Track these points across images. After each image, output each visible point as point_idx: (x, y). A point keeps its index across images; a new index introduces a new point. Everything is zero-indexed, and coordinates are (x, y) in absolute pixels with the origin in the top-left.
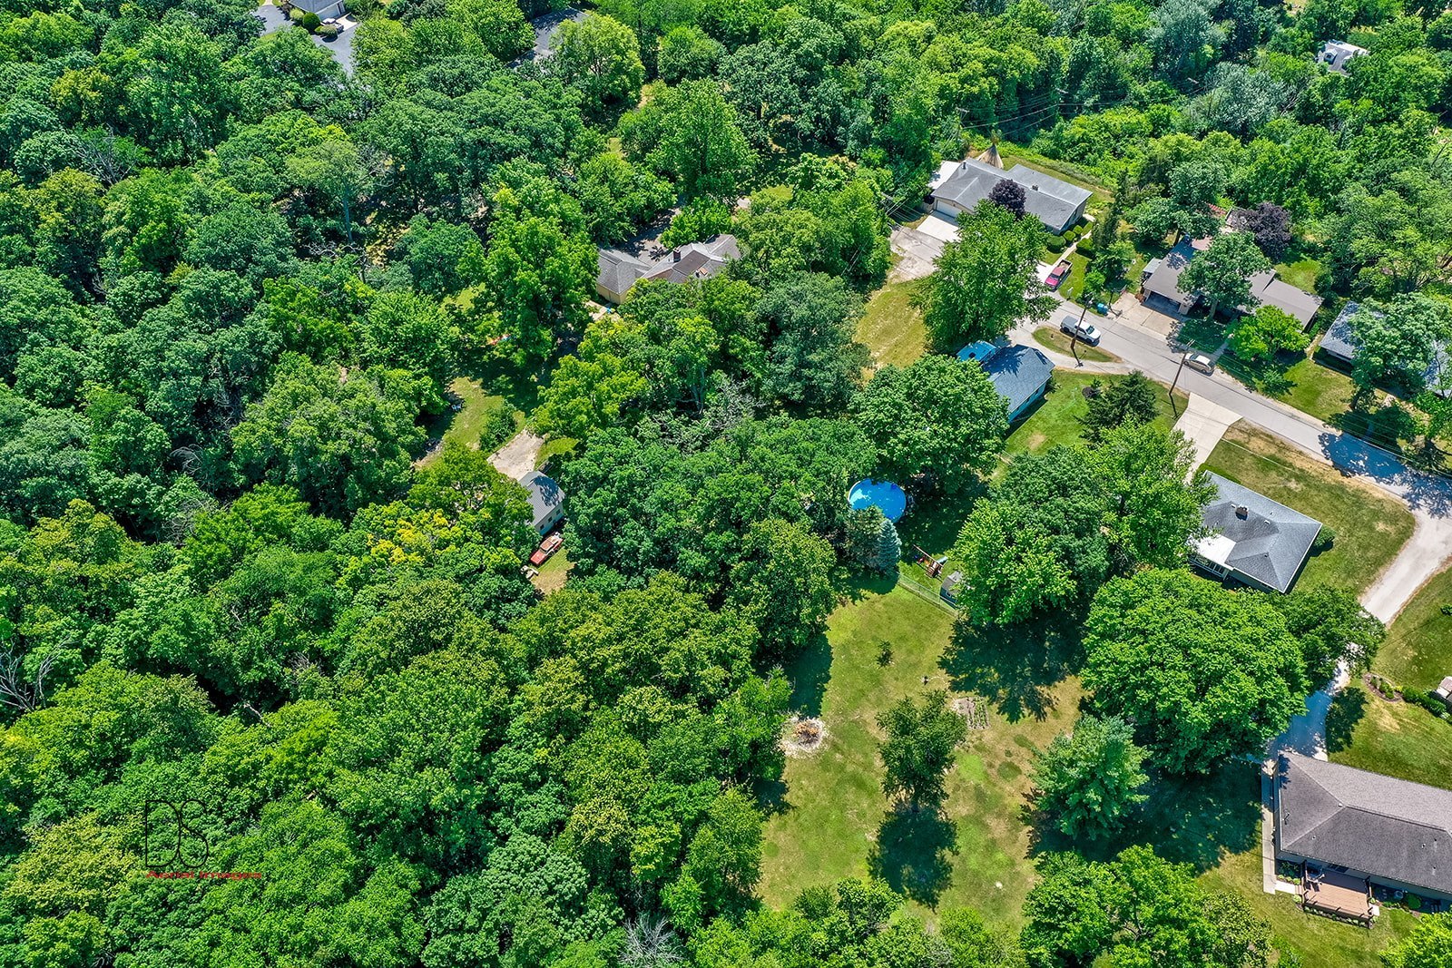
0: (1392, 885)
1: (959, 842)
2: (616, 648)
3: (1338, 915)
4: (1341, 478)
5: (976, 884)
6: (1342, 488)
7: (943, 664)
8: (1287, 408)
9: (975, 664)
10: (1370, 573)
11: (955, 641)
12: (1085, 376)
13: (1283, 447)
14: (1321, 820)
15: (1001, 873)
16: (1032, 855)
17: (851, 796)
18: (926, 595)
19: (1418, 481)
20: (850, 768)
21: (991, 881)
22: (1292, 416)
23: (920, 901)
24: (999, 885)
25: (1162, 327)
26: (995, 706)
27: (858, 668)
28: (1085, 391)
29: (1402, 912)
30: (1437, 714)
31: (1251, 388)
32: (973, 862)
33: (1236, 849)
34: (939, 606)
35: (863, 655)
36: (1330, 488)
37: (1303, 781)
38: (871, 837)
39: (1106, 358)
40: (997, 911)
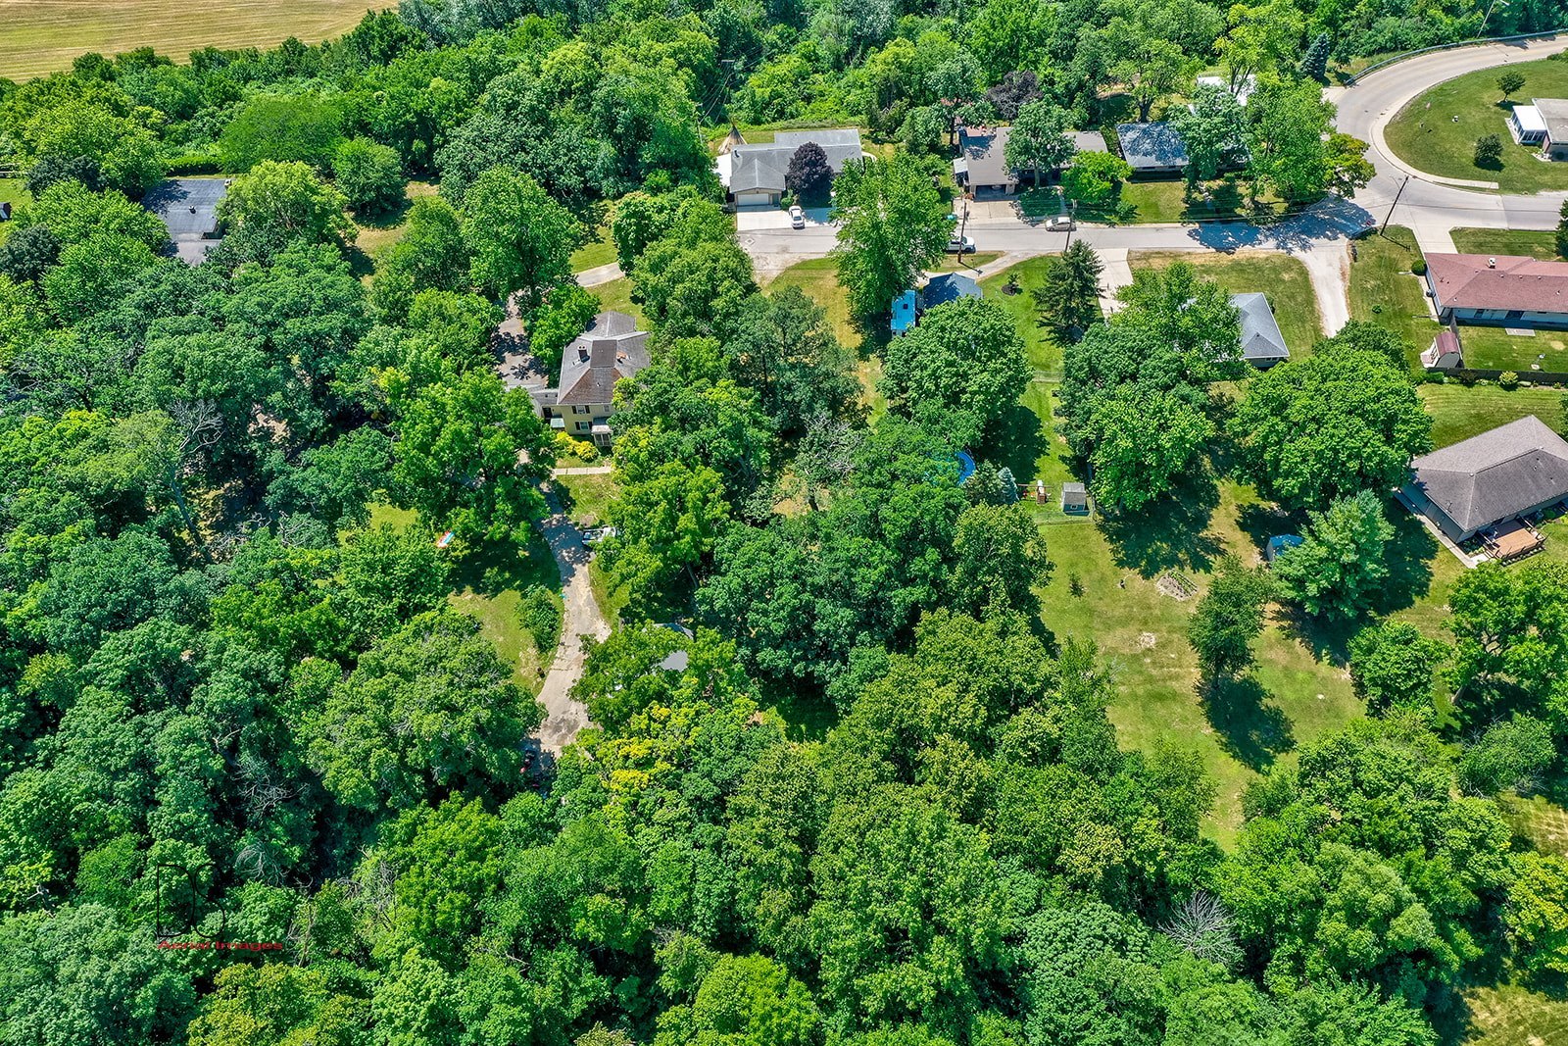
0: (1530, 512)
1: (1265, 686)
2: (970, 698)
3: (1524, 553)
4: (1230, 257)
5: (1309, 709)
6: (1237, 263)
7: (1121, 563)
8: (1147, 225)
9: (1143, 548)
10: (1312, 312)
11: (1112, 541)
12: (994, 278)
13: (1175, 256)
14: (1470, 494)
15: (1312, 687)
16: (1318, 658)
17: (1163, 712)
18: (1054, 519)
19: (1273, 232)
20: (1140, 691)
21: (1313, 699)
22: (1157, 230)
23: (1283, 751)
24: (1321, 697)
25: (1006, 213)
26: (1188, 569)
27: (1064, 611)
28: (1004, 289)
29: (1550, 525)
30: (1441, 382)
31: (1112, 224)
32: (1290, 695)
33: (1431, 555)
34: (1072, 522)
35: (1058, 598)
36: (1232, 268)
37: (1434, 476)
38: (1207, 730)
39: (991, 257)
40: (1337, 716)
